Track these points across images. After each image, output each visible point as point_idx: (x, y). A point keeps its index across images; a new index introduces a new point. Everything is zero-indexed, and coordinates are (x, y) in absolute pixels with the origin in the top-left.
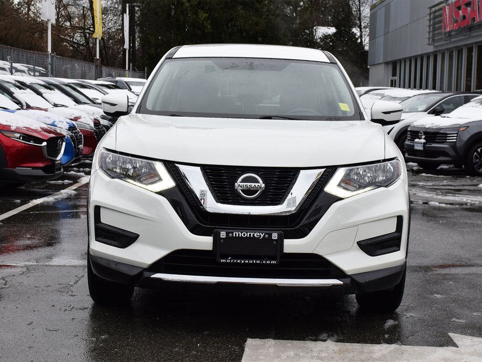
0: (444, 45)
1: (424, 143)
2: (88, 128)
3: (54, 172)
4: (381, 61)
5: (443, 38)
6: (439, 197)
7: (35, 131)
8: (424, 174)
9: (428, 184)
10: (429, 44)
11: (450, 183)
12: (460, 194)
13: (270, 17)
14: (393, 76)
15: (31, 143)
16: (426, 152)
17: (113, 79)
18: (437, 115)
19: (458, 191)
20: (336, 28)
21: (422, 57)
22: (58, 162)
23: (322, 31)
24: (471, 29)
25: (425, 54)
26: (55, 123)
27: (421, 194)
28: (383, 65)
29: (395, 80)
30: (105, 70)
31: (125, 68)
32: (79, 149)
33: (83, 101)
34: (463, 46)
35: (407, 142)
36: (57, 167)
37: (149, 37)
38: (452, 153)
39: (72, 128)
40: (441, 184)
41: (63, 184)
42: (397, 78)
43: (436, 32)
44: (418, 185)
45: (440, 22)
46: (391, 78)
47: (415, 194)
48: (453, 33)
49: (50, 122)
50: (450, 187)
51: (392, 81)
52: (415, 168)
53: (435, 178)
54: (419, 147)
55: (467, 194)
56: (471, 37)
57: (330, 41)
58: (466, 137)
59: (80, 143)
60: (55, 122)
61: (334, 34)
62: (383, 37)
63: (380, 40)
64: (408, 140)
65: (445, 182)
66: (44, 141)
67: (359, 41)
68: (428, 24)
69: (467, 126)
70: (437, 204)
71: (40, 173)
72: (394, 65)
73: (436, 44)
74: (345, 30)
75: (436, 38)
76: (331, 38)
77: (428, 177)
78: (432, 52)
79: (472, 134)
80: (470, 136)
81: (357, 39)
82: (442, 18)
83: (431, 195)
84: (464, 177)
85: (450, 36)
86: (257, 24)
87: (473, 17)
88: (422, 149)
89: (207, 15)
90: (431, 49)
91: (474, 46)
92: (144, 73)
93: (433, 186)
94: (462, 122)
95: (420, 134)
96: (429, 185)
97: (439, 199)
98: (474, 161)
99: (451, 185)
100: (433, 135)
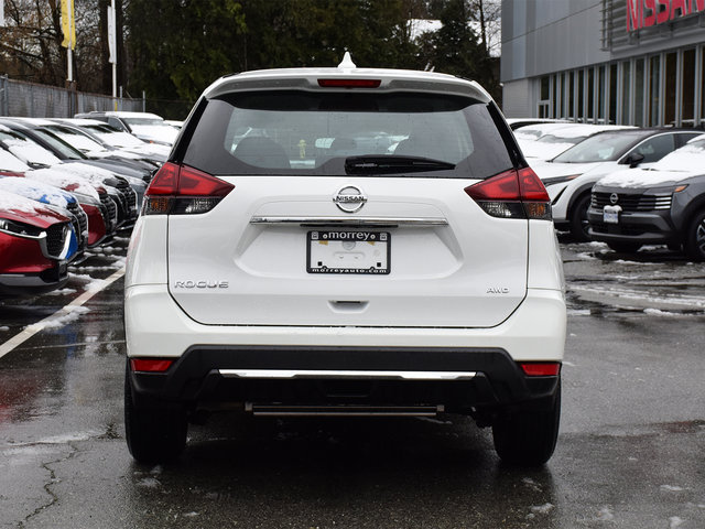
0: (628, 50)
1: (620, 213)
2: (90, 202)
3: (57, 280)
4: (524, 76)
5: (626, 40)
6: (657, 300)
7: (28, 215)
8: (620, 261)
9: (632, 278)
10: (604, 50)
11: (665, 275)
12: (687, 294)
13: (340, 7)
14: (542, 99)
15: (23, 235)
16: (623, 226)
17: (100, 115)
18: (633, 166)
19: (681, 289)
20: (442, 22)
21: (591, 69)
22: (64, 262)
23: (421, 27)
24: (672, 26)
25: (596, 65)
26: (47, 199)
27: (626, 296)
28: (526, 82)
29: (547, 106)
30: (81, 98)
31: (112, 94)
32: (83, 237)
33: (69, 156)
34: (659, 52)
35: (591, 211)
36: (61, 271)
37: (148, 43)
38: (664, 226)
39: (71, 205)
40: (652, 277)
41: (62, 294)
42: (549, 102)
43: (615, 30)
44: (615, 280)
45: (622, 13)
46: (539, 102)
47: (617, 296)
48: (642, 33)
49: (38, 197)
50: (666, 282)
51: (541, 107)
52: (603, 251)
53: (640, 267)
54: (611, 219)
55: (698, 294)
56: (673, 39)
57: (434, 43)
58: (685, 201)
59: (83, 228)
60: (45, 196)
61: (441, 32)
62: (524, 37)
63: (520, 42)
64: (593, 207)
65: (657, 274)
66: (42, 230)
67: (480, 41)
68: (601, 18)
69: (686, 184)
70: (659, 312)
71: (37, 281)
72: (545, 82)
73: (614, 49)
74: (456, 25)
75: (614, 40)
76: (434, 38)
77: (628, 265)
78: (608, 62)
79: (694, 196)
80: (691, 199)
81: (477, 38)
82: (626, 7)
83: (643, 297)
84: (684, 265)
85: (638, 36)
86: (320, 19)
87: (677, 7)
88: (617, 221)
89: (239, 6)
90: (606, 57)
91: (678, 51)
92: (141, 101)
93: (639, 280)
94: (679, 177)
95: (612, 198)
96: (634, 280)
97: (658, 304)
98: (699, 238)
99: (667, 279)
100: (632, 200)
